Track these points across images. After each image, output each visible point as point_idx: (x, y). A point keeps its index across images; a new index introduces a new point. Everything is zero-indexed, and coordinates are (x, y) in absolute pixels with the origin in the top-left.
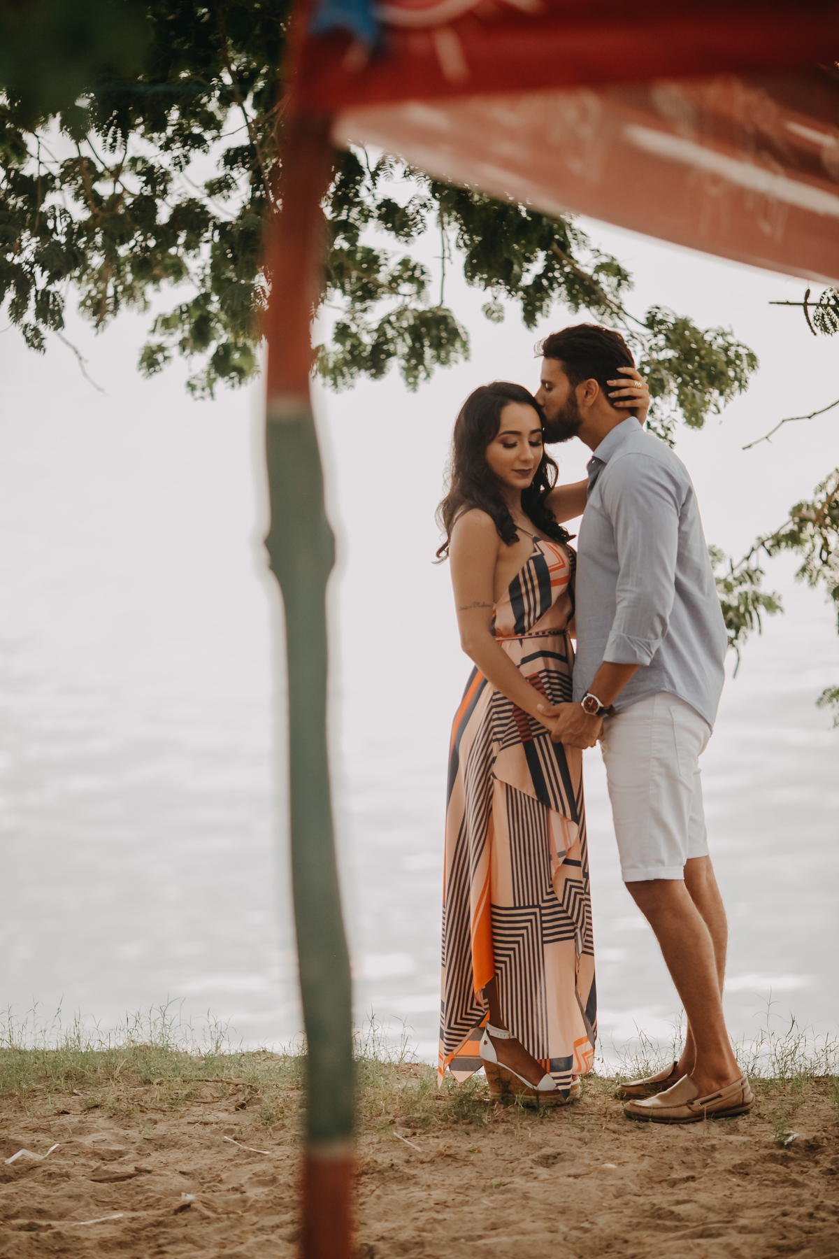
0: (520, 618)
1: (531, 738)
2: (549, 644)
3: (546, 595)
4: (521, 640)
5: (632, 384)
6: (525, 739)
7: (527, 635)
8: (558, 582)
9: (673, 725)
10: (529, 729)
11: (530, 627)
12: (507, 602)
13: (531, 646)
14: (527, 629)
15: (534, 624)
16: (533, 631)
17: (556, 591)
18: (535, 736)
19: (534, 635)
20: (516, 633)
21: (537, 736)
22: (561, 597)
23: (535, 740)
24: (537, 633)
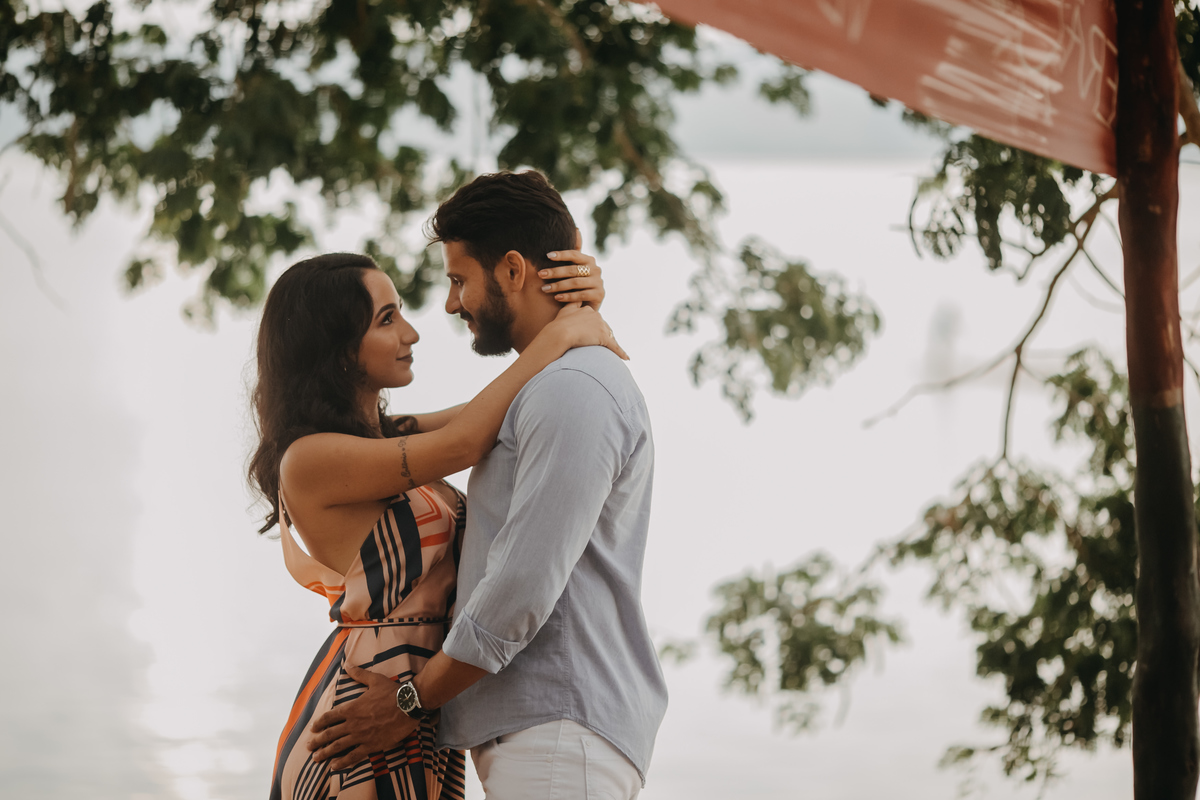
0: (376, 594)
1: (387, 771)
2: (420, 635)
3: (414, 558)
4: (376, 629)
5: (575, 273)
6: (378, 775)
7: (385, 620)
8: (430, 540)
9: (585, 764)
10: (384, 759)
11: (391, 609)
12: (360, 573)
13: (390, 638)
14: (386, 610)
15: (397, 603)
16: (396, 615)
17: (428, 554)
18: (392, 769)
19: (396, 621)
20: (372, 618)
21: (395, 769)
22: (436, 564)
23: (393, 775)
24: (401, 620)
